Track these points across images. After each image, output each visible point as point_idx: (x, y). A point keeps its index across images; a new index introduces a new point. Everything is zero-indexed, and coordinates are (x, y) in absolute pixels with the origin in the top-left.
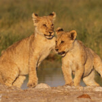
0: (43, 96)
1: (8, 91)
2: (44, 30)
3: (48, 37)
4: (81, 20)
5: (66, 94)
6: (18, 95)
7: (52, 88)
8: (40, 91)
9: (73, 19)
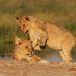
0: (44, 69)
1: (19, 65)
2: (27, 51)
3: (30, 55)
4: (72, 15)
5: (60, 68)
6: (26, 68)
7: (51, 63)
8: (42, 65)
9: (66, 14)
